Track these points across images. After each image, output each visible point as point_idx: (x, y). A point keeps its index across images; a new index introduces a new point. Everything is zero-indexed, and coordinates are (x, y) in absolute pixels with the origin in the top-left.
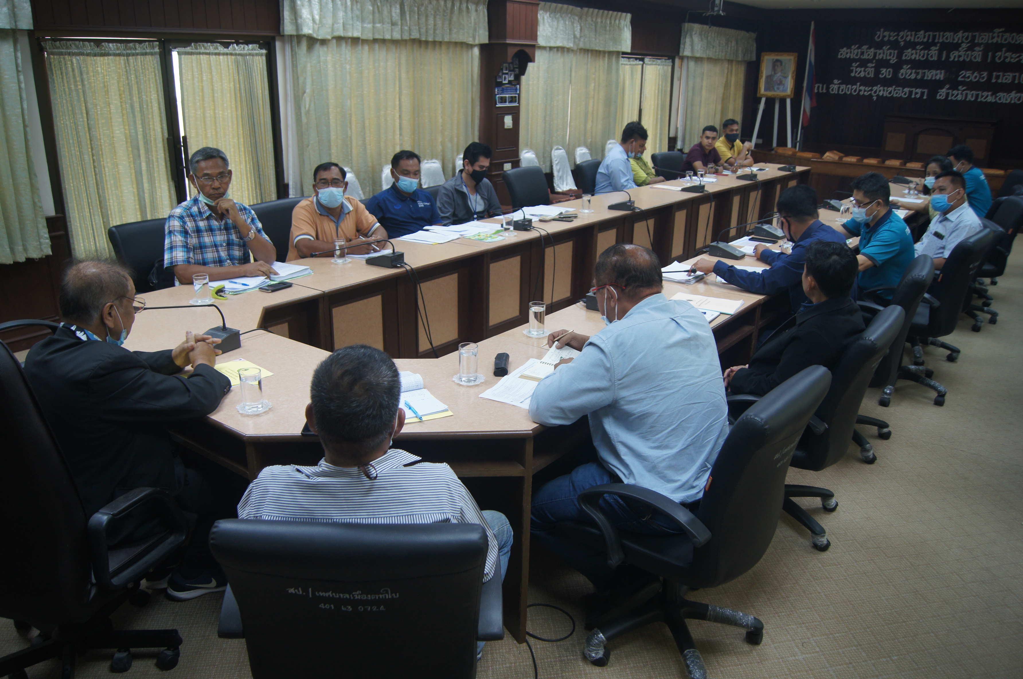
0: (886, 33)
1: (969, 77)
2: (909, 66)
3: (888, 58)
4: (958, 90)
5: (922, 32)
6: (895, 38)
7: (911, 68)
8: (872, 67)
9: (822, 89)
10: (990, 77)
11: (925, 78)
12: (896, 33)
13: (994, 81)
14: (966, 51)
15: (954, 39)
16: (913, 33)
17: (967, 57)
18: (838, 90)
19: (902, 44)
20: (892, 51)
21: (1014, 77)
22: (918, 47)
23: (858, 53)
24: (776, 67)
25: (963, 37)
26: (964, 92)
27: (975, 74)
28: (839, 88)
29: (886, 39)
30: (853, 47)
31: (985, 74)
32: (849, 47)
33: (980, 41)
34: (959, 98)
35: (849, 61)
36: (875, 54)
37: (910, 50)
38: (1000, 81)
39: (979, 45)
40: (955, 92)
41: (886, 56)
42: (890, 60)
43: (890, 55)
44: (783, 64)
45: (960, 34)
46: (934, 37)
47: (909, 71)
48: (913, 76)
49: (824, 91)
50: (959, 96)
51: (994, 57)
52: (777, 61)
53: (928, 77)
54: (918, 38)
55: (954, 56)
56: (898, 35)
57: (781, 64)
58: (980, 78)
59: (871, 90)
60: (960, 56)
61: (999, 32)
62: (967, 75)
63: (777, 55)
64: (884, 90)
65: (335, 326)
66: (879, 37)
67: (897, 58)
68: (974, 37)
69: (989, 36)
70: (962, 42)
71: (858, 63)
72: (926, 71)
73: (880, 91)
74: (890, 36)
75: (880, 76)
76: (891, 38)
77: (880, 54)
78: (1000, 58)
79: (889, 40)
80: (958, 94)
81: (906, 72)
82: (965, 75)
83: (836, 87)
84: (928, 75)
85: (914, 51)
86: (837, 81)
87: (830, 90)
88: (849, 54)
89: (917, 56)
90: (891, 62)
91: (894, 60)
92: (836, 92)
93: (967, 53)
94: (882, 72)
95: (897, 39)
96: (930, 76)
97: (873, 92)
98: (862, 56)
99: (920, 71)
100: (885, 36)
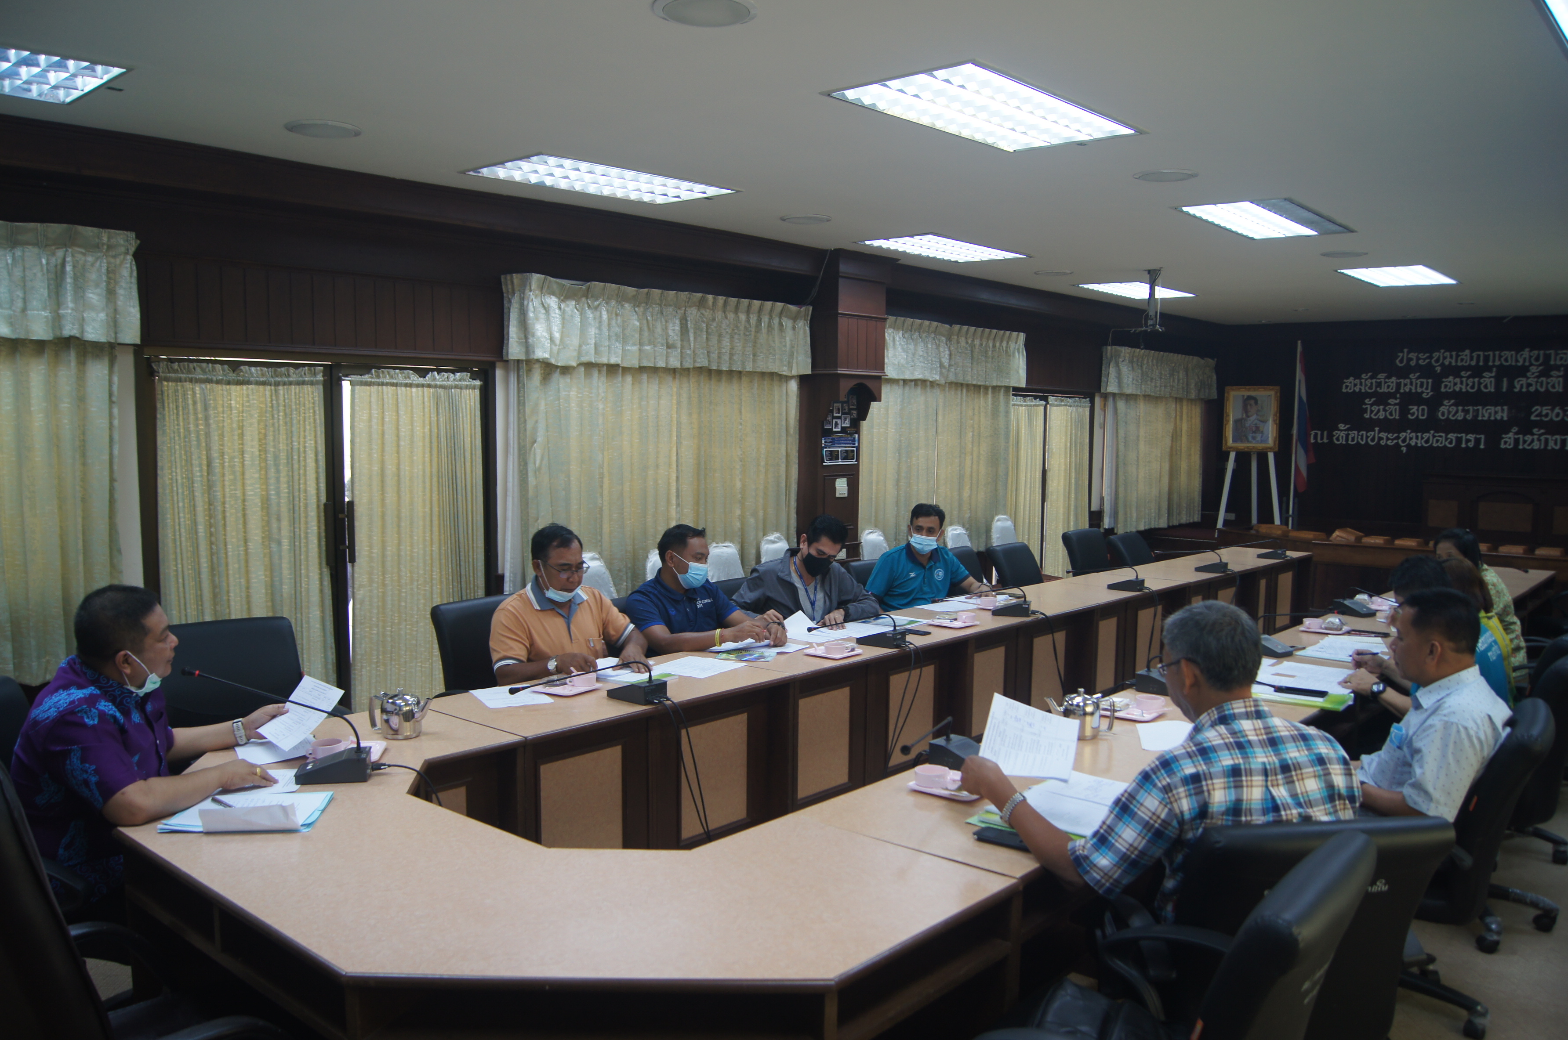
0: (1413, 355)
1: (1547, 415)
2: (1452, 401)
3: (1419, 390)
4: (1533, 434)
5: (1467, 352)
6: (1427, 361)
7: (1456, 404)
8: (1396, 404)
9: (1322, 438)
11: (1480, 418)
12: (1427, 355)
14: (1538, 377)
15: (1517, 361)
16: (1454, 353)
17: (1541, 386)
18: (1347, 440)
19: (1438, 369)
20: (1425, 381)
22: (1463, 374)
23: (1372, 383)
24: (1249, 407)
25: (1531, 357)
26: (1542, 438)
27: (1557, 410)
28: (1347, 436)
29: (1413, 363)
30: (1363, 376)
32: (1358, 377)
33: (1558, 363)
34: (1536, 446)
36: (1398, 385)
37: (1451, 378)
39: (1557, 368)
40: (1529, 438)
41: (1416, 388)
42: (1422, 392)
43: (1422, 386)
45: (1526, 353)
46: (1486, 358)
47: (1453, 409)
48: (1460, 416)
49: (1325, 441)
50: (1535, 443)
52: (1250, 398)
53: (1483, 416)
54: (1462, 360)
55: (1520, 384)
56: (1431, 357)
57: (1256, 403)
59: (1398, 438)
60: (1529, 385)
62: (1544, 412)
63: (1249, 390)
64: (1417, 438)
65: (543, 794)
66: (1401, 361)
67: (1431, 391)
68: (1547, 358)
70: (1531, 364)
71: (1373, 399)
72: (1480, 408)
74: (1418, 359)
75: (1410, 417)
76: (1421, 362)
77: (1405, 385)
79: (1417, 364)
80: (1533, 441)
81: (1448, 410)
82: (1541, 412)
83: (1343, 434)
84: (1483, 414)
85: (1458, 380)
86: (1343, 425)
87: (1334, 438)
88: (1358, 386)
89: (1464, 387)
90: (1424, 395)
91: (1428, 393)
92: (1344, 443)
93: (1540, 380)
94: (1411, 412)
95: (1430, 362)
96: (1487, 415)
97: (1400, 441)
98: (1378, 389)
99: (1470, 408)
100: (1411, 359)
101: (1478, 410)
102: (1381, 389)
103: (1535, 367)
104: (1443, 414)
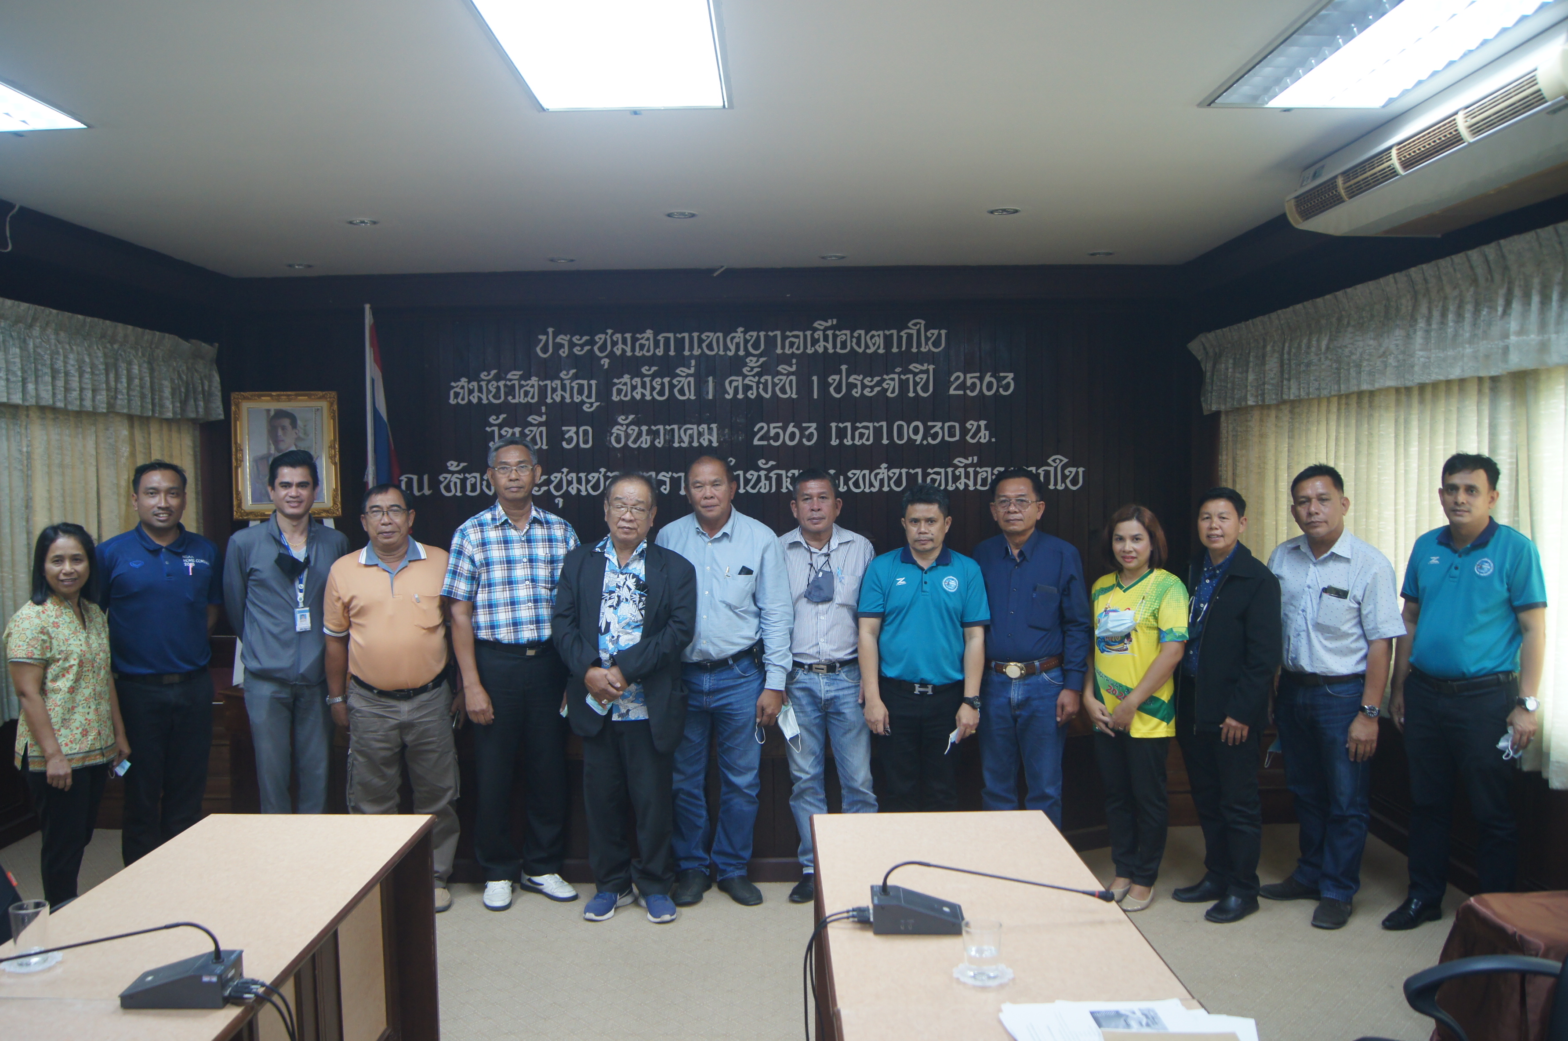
0: (562, 339)
1: (776, 437)
2: (631, 417)
3: (578, 398)
4: (758, 469)
5: (649, 333)
6: (587, 348)
8: (540, 424)
9: (421, 488)
10: (825, 433)
11: (676, 445)
12: (585, 338)
13: (834, 442)
14: (760, 375)
15: (726, 348)
16: (628, 336)
17: (765, 390)
18: (464, 488)
19: (606, 362)
20: (585, 382)
21: (878, 432)
22: (644, 370)
23: (498, 388)
24: (280, 432)
25: (746, 342)
26: (772, 474)
27: (791, 428)
28: (464, 481)
29: (564, 353)
30: (483, 375)
31: (812, 428)
32: (474, 377)
33: (788, 351)
34: (764, 487)
36: (543, 391)
37: (626, 378)
38: (848, 442)
39: (786, 359)
40: (752, 475)
41: (572, 397)
42: (583, 403)
43: (580, 392)
44: (299, 423)
45: (739, 335)
46: (680, 343)
48: (645, 442)
49: (427, 492)
51: (824, 386)
52: (281, 414)
53: (681, 441)
54: (642, 347)
55: (733, 386)
56: (592, 342)
57: (294, 424)
58: (802, 436)
60: (747, 388)
61: (826, 329)
62: (772, 433)
66: (545, 349)
67: (596, 401)
68: (771, 342)
69: (805, 337)
70: (748, 354)
71: (502, 416)
72: (676, 427)
73: (570, 483)
74: (572, 345)
75: (564, 444)
76: (576, 350)
77: (554, 390)
78: (838, 389)
79: (571, 353)
80: (759, 479)
81: (626, 431)
82: (768, 430)
83: (455, 479)
84: (680, 437)
85: (637, 381)
86: (455, 463)
87: (442, 487)
88: (476, 394)
89: (647, 393)
90: (586, 408)
92: (459, 494)
93: (762, 380)
94: (567, 436)
95: (591, 351)
96: (686, 439)
97: (552, 487)
98: (510, 398)
99: (661, 427)
100: (562, 346)
101: (673, 430)
102: (514, 398)
103: (755, 359)
104: (618, 441)
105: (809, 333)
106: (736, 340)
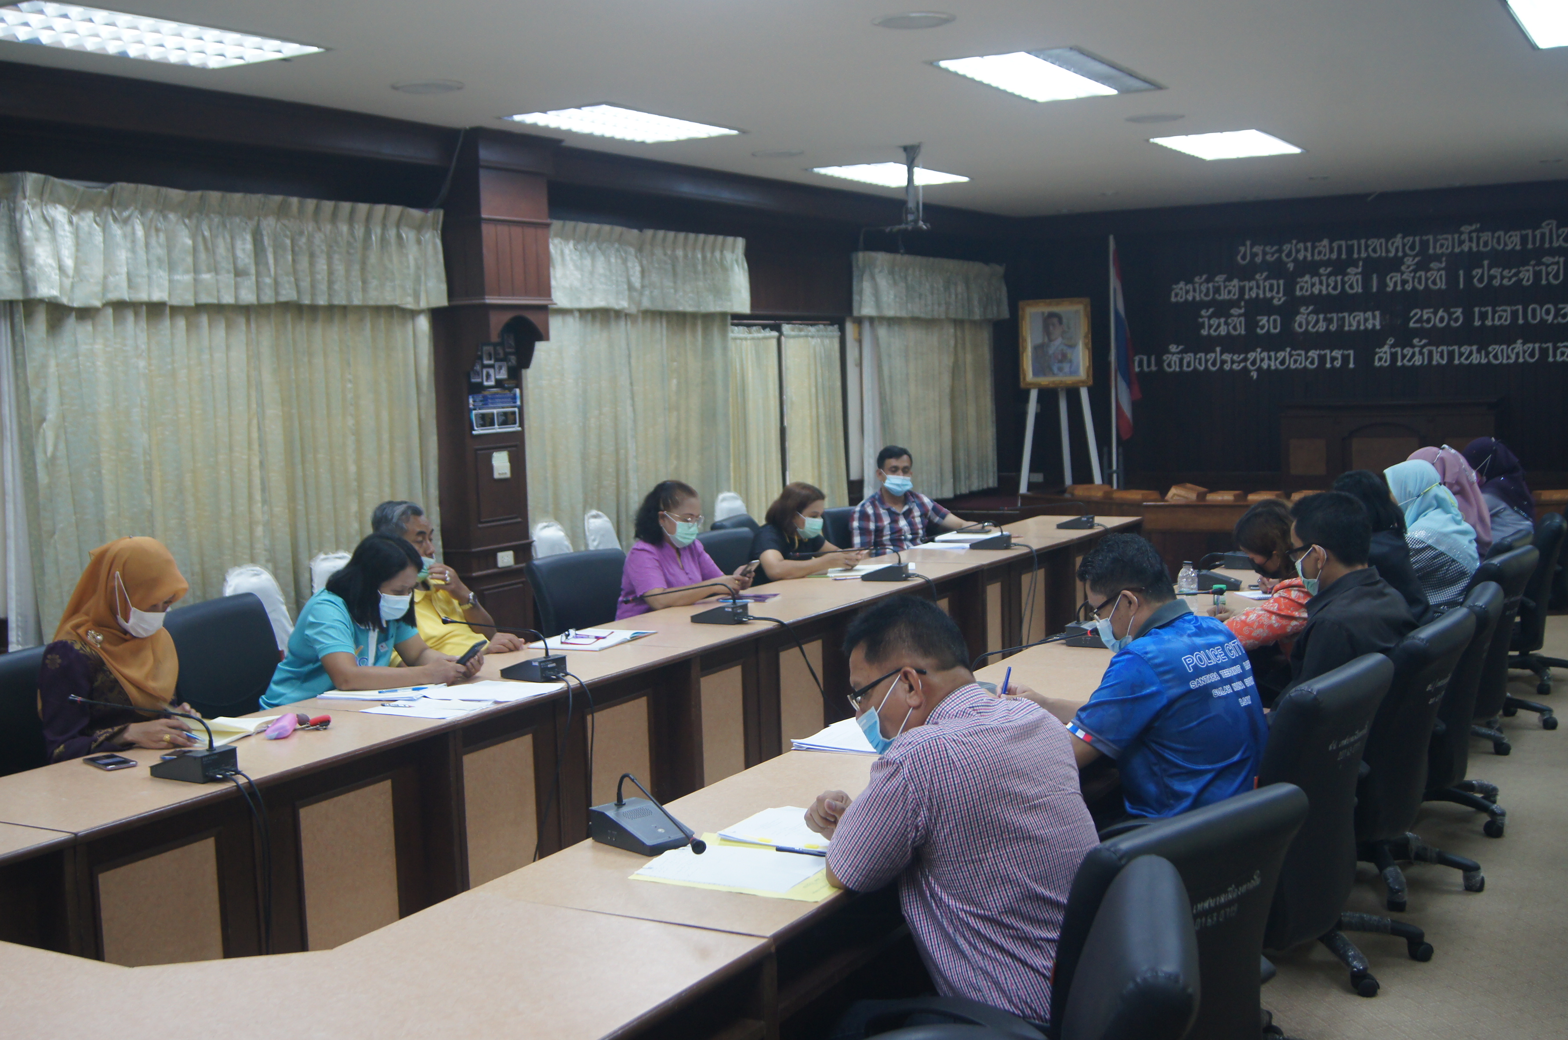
0: (1257, 249)
1: (1428, 320)
2: (1311, 308)
3: (1268, 295)
4: (1413, 346)
5: (1325, 242)
6: (1276, 256)
7: (1316, 312)
8: (1239, 316)
9: (1149, 365)
10: (1468, 316)
11: (1346, 328)
12: (1275, 248)
13: (1477, 323)
14: (1415, 271)
15: (1388, 251)
16: (1309, 245)
17: (1420, 283)
18: (1181, 365)
19: (1291, 266)
20: (1275, 282)
21: (1515, 314)
22: (1322, 271)
23: (1208, 289)
24: (1051, 328)
25: (1404, 245)
26: (1425, 350)
27: (1441, 313)
28: (1181, 360)
29: (1259, 260)
30: (1197, 279)
31: (1459, 312)
32: (1189, 281)
33: (1439, 251)
34: (1418, 361)
35: (1196, 307)
36: (1242, 290)
37: (1307, 278)
38: (1489, 323)
39: (1437, 258)
40: (1408, 351)
41: (1264, 293)
42: (1272, 298)
43: (1271, 289)
44: (1064, 320)
45: (1398, 240)
46: (1350, 250)
47: (1313, 318)
48: (1322, 327)
49: (1154, 368)
50: (1416, 358)
51: (1469, 278)
52: (1052, 315)
53: (1350, 325)
54: (1320, 253)
55: (1393, 281)
56: (1280, 251)
57: (1060, 321)
58: (1450, 319)
59: (1245, 360)
60: (1404, 282)
61: (1470, 232)
62: (1425, 317)
64: (1270, 358)
66: (1244, 258)
67: (1284, 295)
68: (1425, 245)
69: (1453, 239)
70: (1405, 255)
71: (1211, 310)
72: (1346, 315)
73: (1262, 360)
74: (1265, 253)
75: (1259, 331)
76: (1269, 258)
77: (1251, 289)
78: (1481, 280)
79: (1264, 260)
80: (1413, 355)
81: (1307, 319)
82: (1422, 316)
83: (1175, 358)
84: (1349, 322)
85: (1316, 279)
86: (1175, 346)
87: (1165, 365)
88: (1191, 293)
89: (1324, 288)
90: (1275, 302)
91: (1280, 299)
92: (1178, 369)
93: (1418, 275)
94: (1260, 324)
95: (1280, 258)
96: (1355, 324)
97: (1248, 363)
98: (1217, 296)
99: (1334, 315)
100: (1256, 255)
101: (1344, 318)
102: (1220, 295)
103: (1411, 259)
104: (1300, 326)
105: (1456, 236)
106: (1395, 245)
